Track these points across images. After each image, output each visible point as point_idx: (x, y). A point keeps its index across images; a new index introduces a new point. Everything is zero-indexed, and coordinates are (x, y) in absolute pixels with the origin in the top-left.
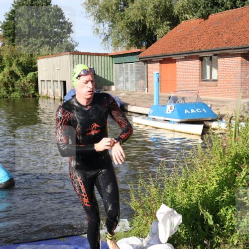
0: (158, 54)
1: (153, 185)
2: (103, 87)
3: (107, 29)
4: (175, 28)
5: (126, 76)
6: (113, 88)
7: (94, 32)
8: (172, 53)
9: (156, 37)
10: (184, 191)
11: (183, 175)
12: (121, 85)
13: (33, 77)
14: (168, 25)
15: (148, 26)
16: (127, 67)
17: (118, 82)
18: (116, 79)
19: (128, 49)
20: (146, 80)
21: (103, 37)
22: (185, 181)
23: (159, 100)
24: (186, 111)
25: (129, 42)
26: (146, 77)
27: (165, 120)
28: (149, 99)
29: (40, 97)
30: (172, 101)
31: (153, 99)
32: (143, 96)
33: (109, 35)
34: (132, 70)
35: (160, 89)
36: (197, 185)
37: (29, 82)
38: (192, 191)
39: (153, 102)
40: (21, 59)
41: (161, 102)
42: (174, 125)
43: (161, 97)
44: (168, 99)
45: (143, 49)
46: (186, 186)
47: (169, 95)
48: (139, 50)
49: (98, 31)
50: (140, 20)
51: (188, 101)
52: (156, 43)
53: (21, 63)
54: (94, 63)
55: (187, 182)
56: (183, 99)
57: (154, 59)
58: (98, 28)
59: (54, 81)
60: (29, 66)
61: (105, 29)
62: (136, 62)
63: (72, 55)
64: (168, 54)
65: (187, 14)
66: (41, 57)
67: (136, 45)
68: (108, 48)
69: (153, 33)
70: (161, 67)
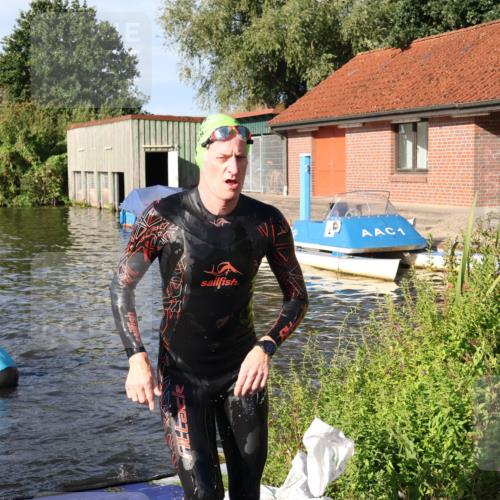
0: (308, 118)
1: (297, 381)
3: (208, 69)
7: (181, 75)
8: (336, 116)
9: (304, 83)
10: (358, 392)
11: (356, 359)
13: (57, 164)
14: (330, 61)
15: (289, 62)
19: (248, 108)
20: (285, 170)
21: (199, 85)
22: (361, 373)
23: (310, 210)
24: (365, 233)
25: (252, 95)
26: (284, 164)
27: (322, 251)
28: (291, 209)
29: (71, 205)
30: (337, 213)
31: (298, 209)
32: (279, 202)
33: (211, 81)
34: (256, 152)
35: (313, 189)
36: (385, 380)
37: (50, 175)
38: (375, 392)
39: (298, 215)
40: (34, 130)
41: (314, 214)
42: (341, 260)
43: (315, 204)
44: (327, 208)
45: (280, 107)
46: (362, 383)
47: (330, 200)
48: (271, 111)
49: (189, 73)
50: (274, 52)
51: (368, 212)
52: (306, 97)
53: (34, 137)
54: (182, 136)
55: (366, 374)
56: (359, 207)
57: (301, 129)
58: (190, 66)
59: (99, 173)
60: (50, 143)
61: (203, 68)
62: (265, 134)
63: (136, 121)
64: (329, 118)
65: (368, 38)
66: (72, 126)
67: (266, 101)
68: (209, 107)
69: (299, 77)
70: (314, 144)
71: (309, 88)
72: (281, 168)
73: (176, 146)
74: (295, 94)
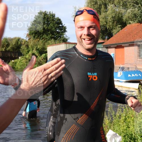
0: (114, 43)
1: (107, 118)
4: (124, 29)
8: (121, 42)
10: (125, 122)
11: (124, 112)
13: (45, 56)
14: (120, 27)
15: (108, 27)
22: (125, 116)
24: (129, 76)
27: (117, 81)
30: (121, 70)
35: (115, 63)
37: (43, 59)
38: (130, 122)
40: (38, 47)
41: (115, 70)
42: (122, 83)
43: (116, 67)
44: (118, 68)
45: (106, 40)
46: (126, 119)
47: (119, 66)
48: (103, 41)
50: (104, 24)
52: (113, 37)
53: (39, 49)
55: (127, 117)
56: (128, 68)
60: (43, 50)
62: (101, 48)
63: (66, 44)
64: (120, 43)
65: (131, 21)
66: (49, 45)
67: (102, 39)
69: (111, 32)
70: (115, 50)
71: (114, 35)
74: (110, 36)
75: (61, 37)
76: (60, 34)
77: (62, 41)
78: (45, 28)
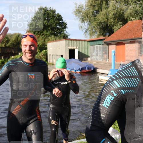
0: (114, 40)
2: (84, 58)
4: (125, 25)
5: (97, 53)
6: (89, 59)
7: (79, 28)
8: (122, 39)
12: (93, 58)
13: (45, 53)
14: (121, 24)
15: (109, 24)
16: (97, 47)
17: (92, 56)
18: (91, 54)
19: (98, 37)
20: (108, 55)
21: (84, 31)
25: (99, 33)
26: (108, 53)
28: (109, 65)
29: (48, 64)
31: (111, 65)
32: (106, 63)
33: (88, 30)
34: (100, 49)
35: (116, 60)
37: (43, 56)
39: (111, 67)
40: (39, 43)
41: (116, 67)
43: (117, 64)
44: (119, 65)
45: (107, 37)
47: (120, 63)
48: (104, 38)
49: (82, 27)
50: (105, 21)
52: (114, 34)
53: (39, 45)
54: (79, 45)
58: (82, 26)
59: (56, 55)
60: (43, 47)
61: (86, 26)
62: (102, 44)
63: (66, 41)
64: (120, 40)
65: (132, 17)
66: (49, 42)
67: (103, 35)
68: (87, 37)
69: (112, 29)
70: (116, 47)
71: (115, 32)
72: (107, 54)
73: (77, 47)
74: (111, 33)
75: (61, 33)
76: (61, 30)
77: (63, 37)
78: (45, 24)
